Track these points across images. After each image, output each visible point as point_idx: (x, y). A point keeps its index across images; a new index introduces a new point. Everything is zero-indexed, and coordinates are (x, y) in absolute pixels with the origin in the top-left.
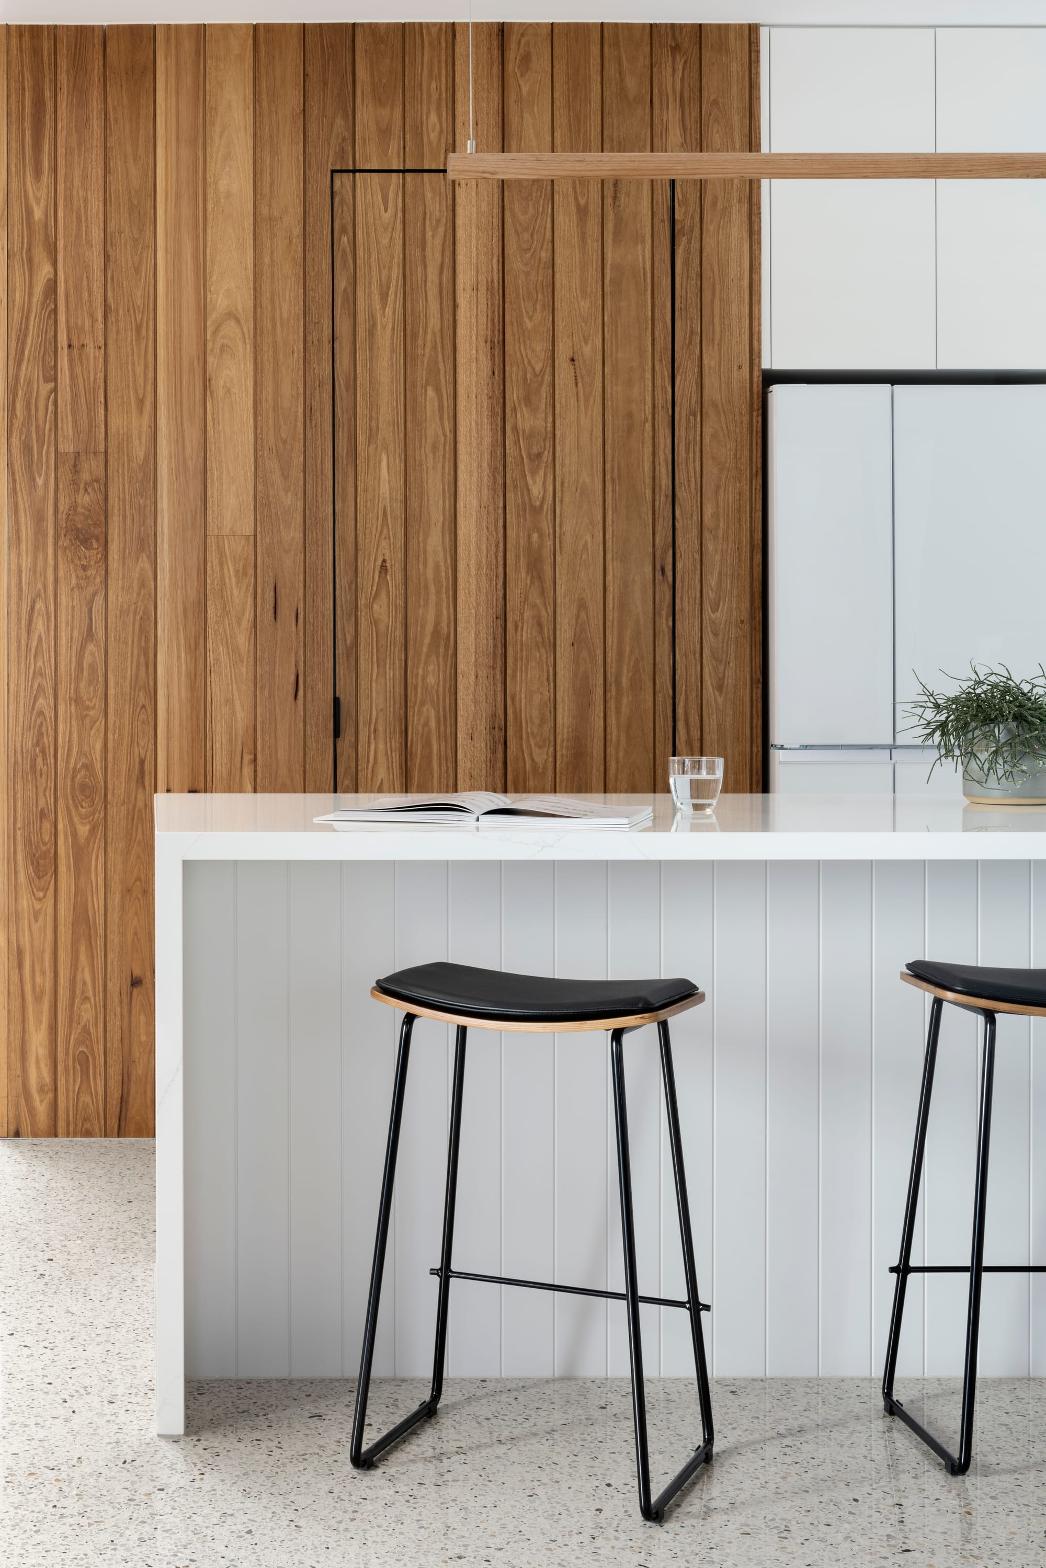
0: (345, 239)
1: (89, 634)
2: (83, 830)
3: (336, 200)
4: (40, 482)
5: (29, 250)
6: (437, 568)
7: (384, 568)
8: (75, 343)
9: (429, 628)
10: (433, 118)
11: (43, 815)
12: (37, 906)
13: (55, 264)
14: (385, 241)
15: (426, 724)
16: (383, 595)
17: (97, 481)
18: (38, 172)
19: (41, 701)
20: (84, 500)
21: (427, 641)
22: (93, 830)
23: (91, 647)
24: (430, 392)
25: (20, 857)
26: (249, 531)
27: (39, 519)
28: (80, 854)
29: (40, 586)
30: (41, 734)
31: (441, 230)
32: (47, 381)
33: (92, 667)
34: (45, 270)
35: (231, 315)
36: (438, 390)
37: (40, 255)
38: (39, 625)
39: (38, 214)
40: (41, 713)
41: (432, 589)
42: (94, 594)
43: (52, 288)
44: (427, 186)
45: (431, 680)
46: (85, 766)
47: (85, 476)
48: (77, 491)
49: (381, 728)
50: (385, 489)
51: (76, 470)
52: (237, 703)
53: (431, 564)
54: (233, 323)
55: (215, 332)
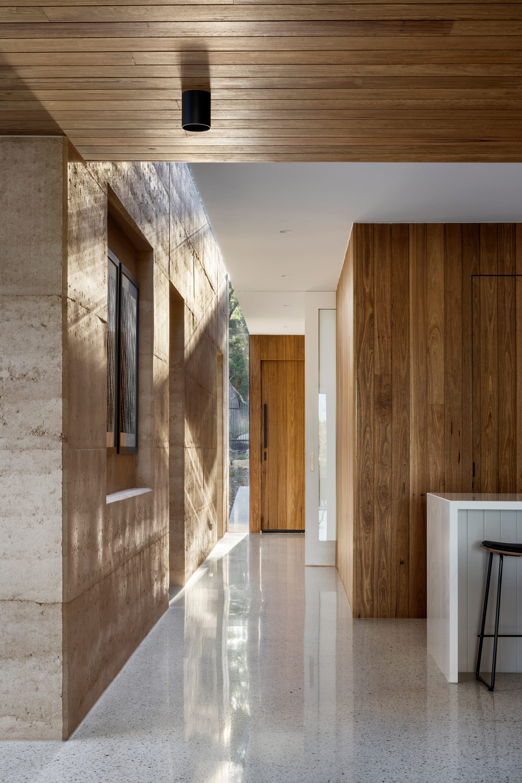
0: (476, 300)
1: (386, 439)
2: (383, 508)
3: (473, 286)
4: (368, 385)
5: (364, 303)
6: (509, 416)
7: (490, 416)
8: (380, 336)
9: (506, 438)
10: (508, 257)
11: (369, 503)
12: (367, 535)
13: (373, 308)
14: (491, 300)
15: (505, 471)
16: (490, 426)
17: (388, 385)
18: (367, 275)
19: (368, 462)
20: (384, 391)
21: (506, 442)
22: (387, 509)
23: (386, 444)
24: (507, 354)
25: (361, 517)
26: (442, 403)
27: (368, 398)
28: (382, 516)
29: (368, 422)
30: (368, 475)
31: (511, 297)
32: (371, 349)
33: (387, 451)
34: (370, 310)
35: (436, 326)
36: (509, 353)
37: (368, 304)
38: (368, 436)
39: (367, 290)
40: (368, 467)
41: (507, 424)
42: (387, 425)
43: (372, 316)
44: (506, 281)
45: (507, 456)
46: (384, 486)
47: (384, 383)
48: (381, 388)
49: (489, 473)
50: (490, 389)
51: (381, 381)
52: (438, 463)
53: (507, 415)
54: (436, 329)
55: (430, 333)
